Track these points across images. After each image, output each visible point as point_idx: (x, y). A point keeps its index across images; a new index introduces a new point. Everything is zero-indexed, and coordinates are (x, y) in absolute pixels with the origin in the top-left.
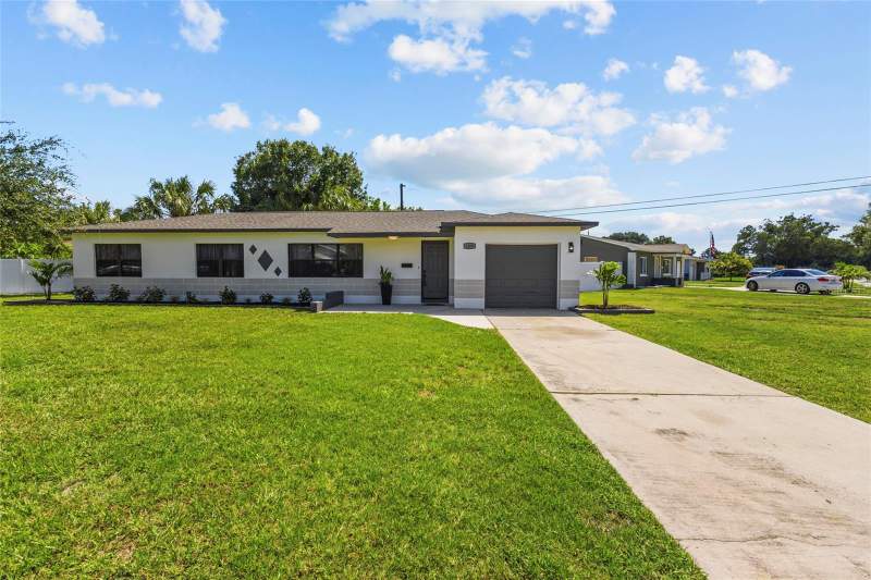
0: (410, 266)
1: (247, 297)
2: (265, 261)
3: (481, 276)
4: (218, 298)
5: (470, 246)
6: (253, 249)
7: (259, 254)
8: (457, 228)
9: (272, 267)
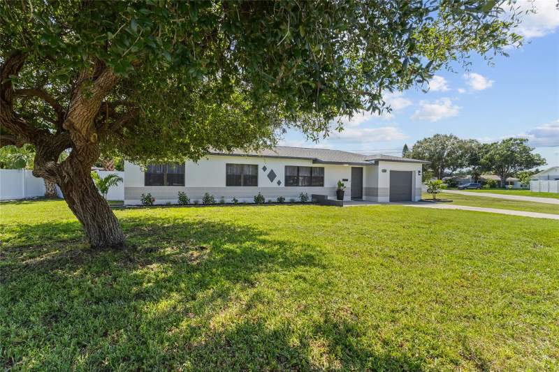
0: (347, 180)
1: (270, 199)
2: (272, 176)
3: (388, 186)
4: (252, 200)
5: (384, 171)
6: (264, 169)
7: (268, 172)
8: (380, 162)
9: (276, 180)
